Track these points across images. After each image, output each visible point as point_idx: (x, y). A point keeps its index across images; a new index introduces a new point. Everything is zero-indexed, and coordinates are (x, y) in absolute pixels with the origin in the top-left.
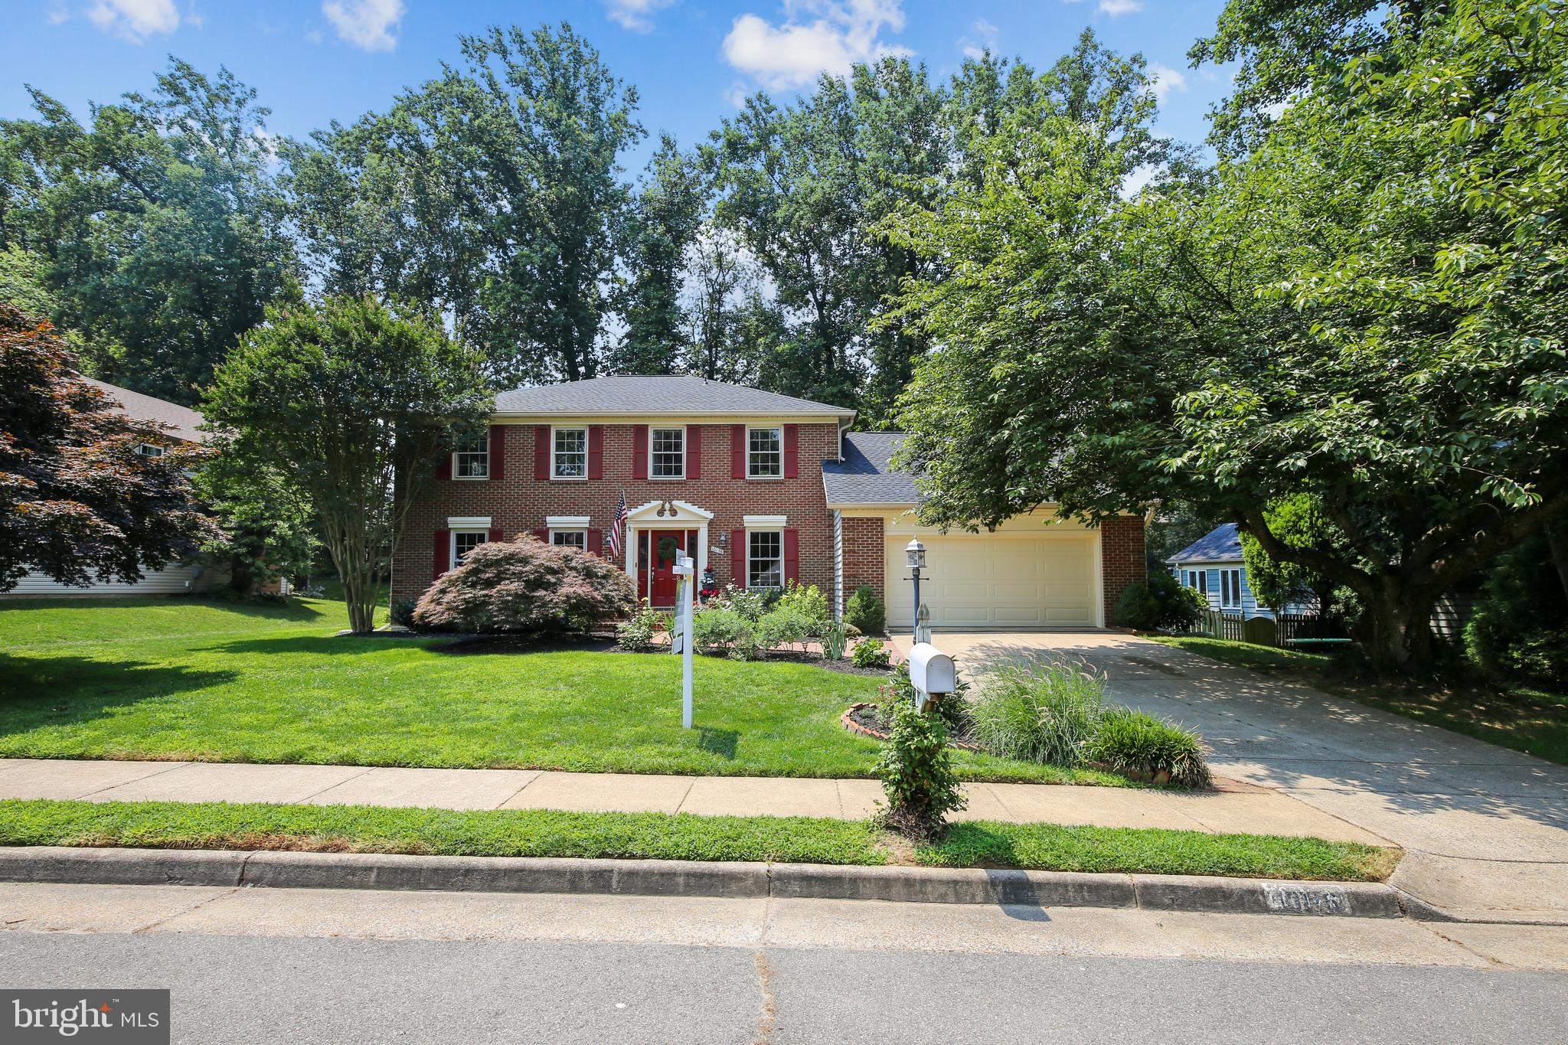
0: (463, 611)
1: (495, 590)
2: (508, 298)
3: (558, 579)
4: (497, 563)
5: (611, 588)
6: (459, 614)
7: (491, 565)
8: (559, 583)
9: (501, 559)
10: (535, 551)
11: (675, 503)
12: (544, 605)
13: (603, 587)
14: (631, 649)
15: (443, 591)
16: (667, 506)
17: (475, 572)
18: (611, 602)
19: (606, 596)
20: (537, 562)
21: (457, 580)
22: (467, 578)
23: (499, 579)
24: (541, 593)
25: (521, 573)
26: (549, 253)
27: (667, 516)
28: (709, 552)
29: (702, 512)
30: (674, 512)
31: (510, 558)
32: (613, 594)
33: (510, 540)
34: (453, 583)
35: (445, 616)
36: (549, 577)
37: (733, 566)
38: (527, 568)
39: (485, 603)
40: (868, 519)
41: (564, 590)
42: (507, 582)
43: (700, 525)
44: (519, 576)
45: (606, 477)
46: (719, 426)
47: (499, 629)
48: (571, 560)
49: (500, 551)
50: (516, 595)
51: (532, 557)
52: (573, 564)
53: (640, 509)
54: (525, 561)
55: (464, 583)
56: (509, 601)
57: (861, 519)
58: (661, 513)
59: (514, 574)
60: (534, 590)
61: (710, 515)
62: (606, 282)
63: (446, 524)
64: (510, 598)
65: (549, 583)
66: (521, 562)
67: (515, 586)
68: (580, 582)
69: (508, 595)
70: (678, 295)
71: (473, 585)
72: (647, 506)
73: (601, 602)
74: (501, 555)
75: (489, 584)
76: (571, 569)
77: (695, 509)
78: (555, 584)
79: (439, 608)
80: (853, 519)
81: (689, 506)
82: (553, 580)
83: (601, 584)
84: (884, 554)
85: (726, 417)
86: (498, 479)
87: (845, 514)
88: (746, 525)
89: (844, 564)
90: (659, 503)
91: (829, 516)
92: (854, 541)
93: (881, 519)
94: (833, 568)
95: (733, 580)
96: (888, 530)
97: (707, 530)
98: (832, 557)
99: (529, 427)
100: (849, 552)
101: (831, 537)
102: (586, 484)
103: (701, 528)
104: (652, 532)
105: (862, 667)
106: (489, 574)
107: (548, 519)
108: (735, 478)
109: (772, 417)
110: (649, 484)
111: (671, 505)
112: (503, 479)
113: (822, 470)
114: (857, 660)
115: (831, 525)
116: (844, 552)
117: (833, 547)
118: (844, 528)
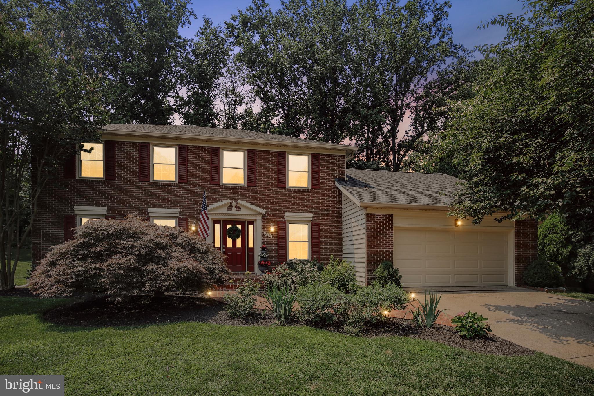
0: (73, 285)
1: (106, 264)
2: (119, 92)
3: (168, 254)
4: (109, 237)
5: (211, 261)
6: (69, 287)
7: (102, 240)
8: (169, 257)
9: (112, 234)
10: (145, 228)
11: (239, 202)
12: (157, 278)
13: (205, 261)
14: (238, 317)
15: (53, 264)
16: (234, 204)
17: (86, 245)
18: (213, 273)
19: (208, 269)
20: (148, 238)
21: (67, 253)
22: (77, 251)
23: (111, 252)
24: (152, 267)
25: (132, 247)
26: (142, 68)
27: (234, 211)
28: (263, 236)
29: (257, 209)
30: (238, 208)
31: (120, 234)
32: (214, 266)
33: (122, 219)
34: (62, 256)
35: (54, 289)
36: (159, 252)
37: (278, 245)
38: (138, 243)
39: (96, 276)
40: (384, 215)
41: (175, 264)
42: (118, 256)
43: (257, 218)
44: (130, 250)
45: (190, 182)
46: (269, 152)
47: (112, 302)
48: (176, 237)
49: (111, 226)
50: (129, 269)
51: (142, 233)
52: (179, 240)
53: (215, 205)
54: (135, 236)
55: (75, 256)
56: (121, 275)
57: (379, 215)
58: (230, 208)
59: (125, 248)
60: (145, 264)
61: (263, 211)
62: (172, 97)
63: (72, 210)
64: (122, 272)
65: (159, 257)
66: (131, 237)
67: (127, 260)
68: (187, 256)
69: (120, 269)
70: (214, 103)
71: (84, 258)
72: (220, 203)
73: (205, 274)
74: (112, 230)
75: (99, 257)
76: (178, 245)
77: (253, 207)
78: (166, 258)
79: (48, 281)
80: (374, 215)
81: (248, 205)
82: (163, 255)
83: (202, 258)
84: (394, 239)
85: (274, 145)
86: (111, 180)
87: (370, 211)
88: (286, 219)
89: (368, 246)
90: (229, 201)
91: (339, 215)
92: (374, 229)
93: (392, 216)
94: (342, 248)
95: (278, 255)
96: (397, 223)
97: (261, 221)
98: (341, 241)
99: (134, 143)
100: (371, 237)
101: (341, 229)
102: (176, 186)
103: (256, 220)
104: (223, 221)
105: (471, 339)
106: (100, 248)
107: (149, 210)
108: (280, 187)
109: (304, 147)
110: (221, 188)
111: (237, 204)
112: (115, 180)
113: (337, 184)
114: (465, 333)
115: (341, 221)
116: (368, 237)
117: (342, 235)
118: (368, 221)
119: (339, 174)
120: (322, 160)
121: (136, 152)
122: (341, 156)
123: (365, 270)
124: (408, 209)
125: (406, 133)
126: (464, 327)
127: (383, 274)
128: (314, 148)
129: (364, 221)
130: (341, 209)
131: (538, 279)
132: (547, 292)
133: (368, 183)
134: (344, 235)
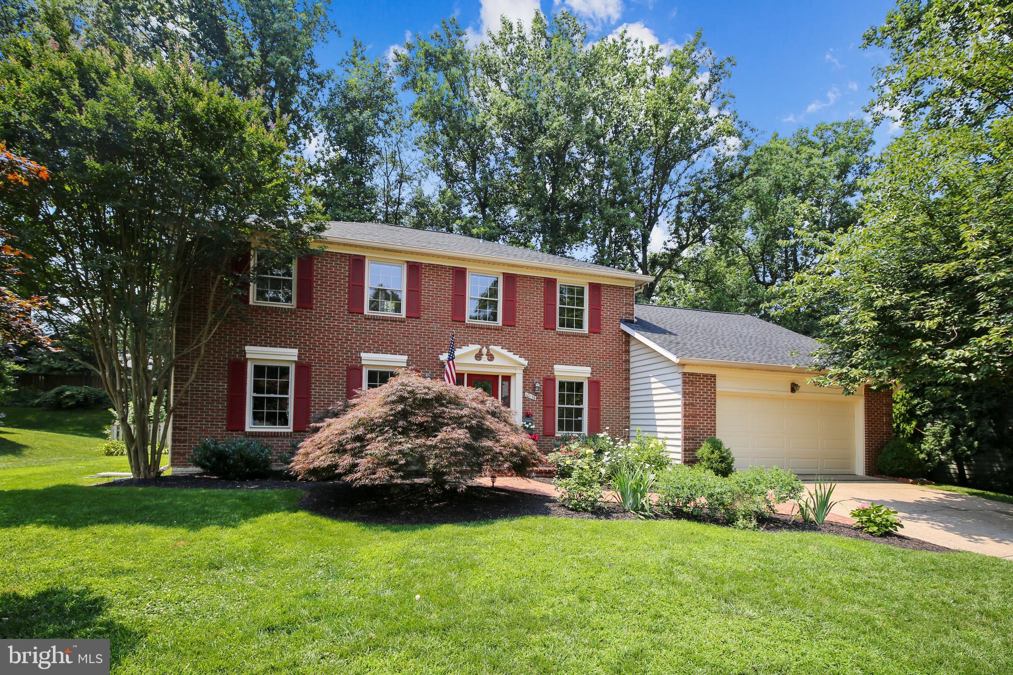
11: (492, 347)
16: (485, 350)
23: (437, 423)
25: (460, 417)
27: (484, 360)
28: (523, 397)
29: (518, 359)
30: (491, 357)
37: (544, 412)
40: (705, 375)
42: (448, 428)
43: (515, 371)
44: (459, 420)
45: (424, 316)
46: (533, 278)
53: (459, 352)
57: (699, 375)
58: (479, 356)
61: (526, 363)
63: (242, 353)
72: (465, 349)
77: (511, 355)
80: (692, 374)
81: (505, 352)
84: (717, 408)
85: (541, 269)
86: (306, 308)
87: (687, 370)
88: (556, 373)
89: (685, 416)
90: (478, 347)
91: (626, 370)
92: (692, 393)
93: (714, 376)
94: (628, 417)
95: (544, 425)
96: (721, 386)
97: (522, 376)
98: (628, 408)
99: (342, 255)
100: (689, 405)
101: (627, 389)
102: (404, 322)
103: (515, 374)
104: (468, 375)
105: (881, 536)
106: (420, 418)
107: (363, 355)
108: (547, 329)
109: (582, 274)
110: (467, 327)
111: (488, 350)
112: (311, 308)
113: (624, 327)
114: (875, 529)
115: (628, 379)
116: (685, 404)
117: (629, 398)
118: (684, 382)
119: (626, 313)
120: (604, 293)
121: (345, 270)
122: (629, 288)
123: (680, 450)
124: (735, 368)
125: (665, 244)
126: (871, 522)
127: (713, 456)
128: (595, 276)
129: (680, 382)
130: (628, 361)
131: (900, 466)
132: (912, 483)
133: (662, 326)
134: (632, 399)
